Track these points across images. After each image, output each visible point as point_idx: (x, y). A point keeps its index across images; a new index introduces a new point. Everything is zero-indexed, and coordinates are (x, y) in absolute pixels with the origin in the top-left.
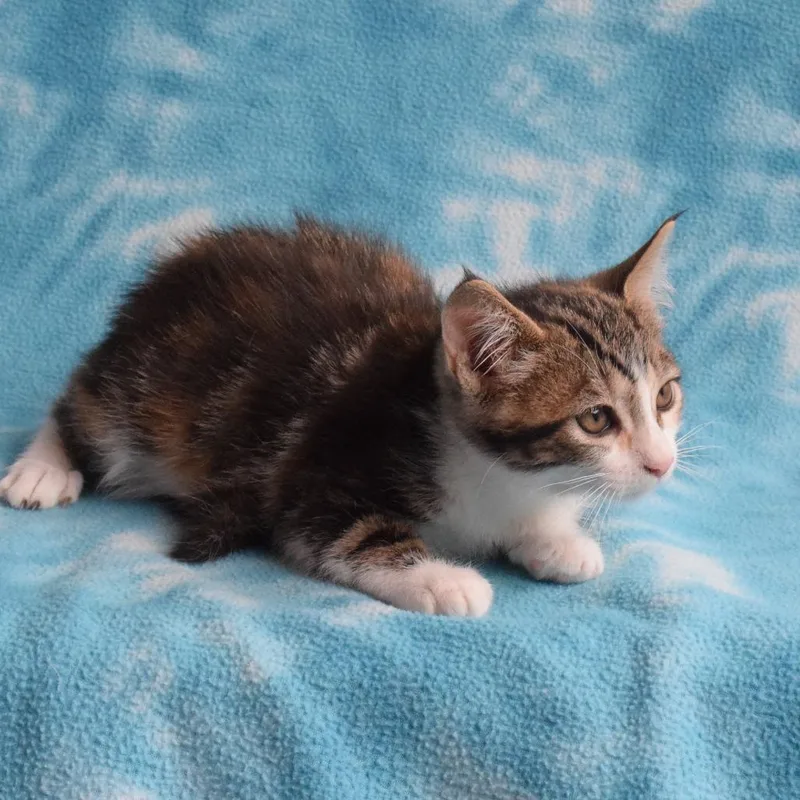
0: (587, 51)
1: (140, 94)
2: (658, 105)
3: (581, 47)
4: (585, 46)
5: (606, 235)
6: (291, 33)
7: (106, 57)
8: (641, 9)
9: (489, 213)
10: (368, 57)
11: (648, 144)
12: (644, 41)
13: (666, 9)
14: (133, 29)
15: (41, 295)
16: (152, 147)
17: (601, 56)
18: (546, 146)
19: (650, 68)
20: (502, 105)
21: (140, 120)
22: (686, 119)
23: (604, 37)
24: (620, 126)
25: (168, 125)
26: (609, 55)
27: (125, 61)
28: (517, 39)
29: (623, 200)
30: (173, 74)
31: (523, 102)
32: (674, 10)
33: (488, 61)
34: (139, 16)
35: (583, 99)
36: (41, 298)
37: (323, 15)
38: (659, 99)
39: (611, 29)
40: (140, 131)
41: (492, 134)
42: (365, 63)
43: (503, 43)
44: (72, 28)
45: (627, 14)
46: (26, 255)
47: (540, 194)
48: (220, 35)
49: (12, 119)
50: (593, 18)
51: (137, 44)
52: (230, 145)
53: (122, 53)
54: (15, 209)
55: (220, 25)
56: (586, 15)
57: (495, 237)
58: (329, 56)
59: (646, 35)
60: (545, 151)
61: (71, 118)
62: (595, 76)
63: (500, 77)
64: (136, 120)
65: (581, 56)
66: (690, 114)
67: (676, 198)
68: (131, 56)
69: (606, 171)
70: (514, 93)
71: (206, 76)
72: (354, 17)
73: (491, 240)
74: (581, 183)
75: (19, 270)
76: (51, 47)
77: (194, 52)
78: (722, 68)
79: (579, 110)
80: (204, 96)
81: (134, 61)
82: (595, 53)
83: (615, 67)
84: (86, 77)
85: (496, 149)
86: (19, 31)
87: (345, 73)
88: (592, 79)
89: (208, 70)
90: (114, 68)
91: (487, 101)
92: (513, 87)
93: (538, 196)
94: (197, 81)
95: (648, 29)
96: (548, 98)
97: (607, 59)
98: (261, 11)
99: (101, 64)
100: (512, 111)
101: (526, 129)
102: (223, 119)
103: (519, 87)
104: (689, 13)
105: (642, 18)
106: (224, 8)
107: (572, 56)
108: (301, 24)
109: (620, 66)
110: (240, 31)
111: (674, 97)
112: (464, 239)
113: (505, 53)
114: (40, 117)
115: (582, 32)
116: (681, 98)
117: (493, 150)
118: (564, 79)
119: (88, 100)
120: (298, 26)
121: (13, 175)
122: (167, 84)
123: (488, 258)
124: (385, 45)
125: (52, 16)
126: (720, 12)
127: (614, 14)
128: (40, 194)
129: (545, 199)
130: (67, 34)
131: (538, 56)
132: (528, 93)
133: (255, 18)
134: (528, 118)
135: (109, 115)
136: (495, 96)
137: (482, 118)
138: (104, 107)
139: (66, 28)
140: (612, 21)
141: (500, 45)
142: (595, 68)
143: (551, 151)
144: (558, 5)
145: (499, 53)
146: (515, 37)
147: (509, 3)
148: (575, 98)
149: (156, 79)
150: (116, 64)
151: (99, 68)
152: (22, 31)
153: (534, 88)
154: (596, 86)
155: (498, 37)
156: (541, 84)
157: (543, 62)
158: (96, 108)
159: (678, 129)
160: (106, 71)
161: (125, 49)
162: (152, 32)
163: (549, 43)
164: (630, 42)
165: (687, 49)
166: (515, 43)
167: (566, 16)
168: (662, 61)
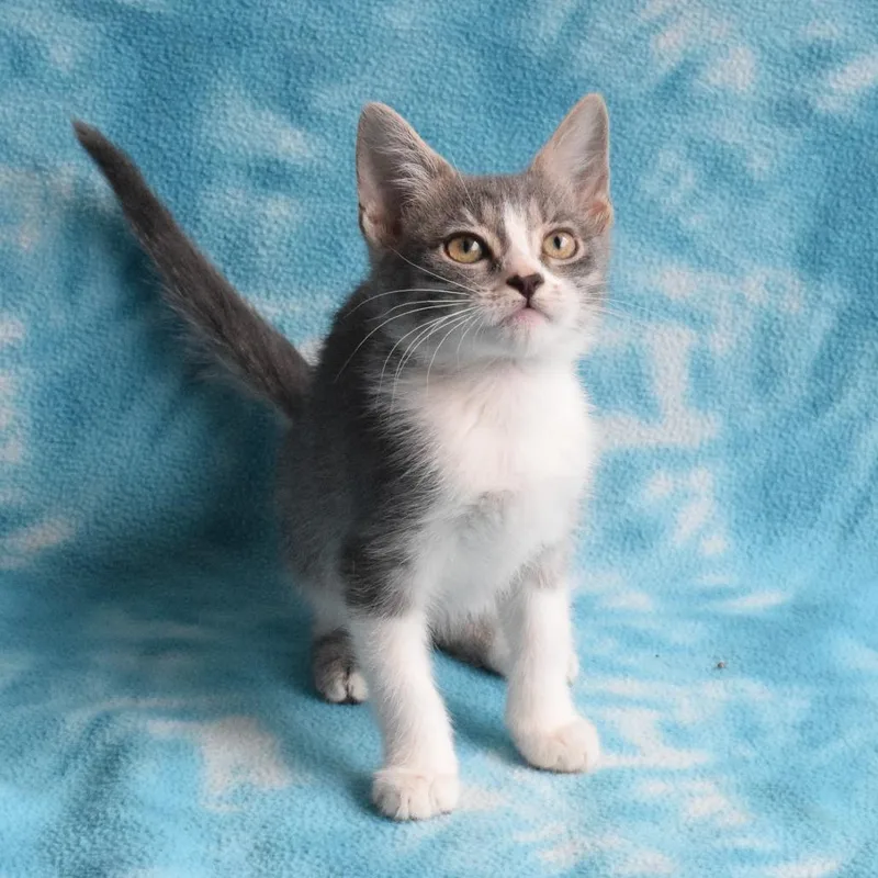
0: (747, 136)
1: (240, 188)
2: (821, 203)
3: (741, 131)
4: (744, 128)
5: (772, 370)
6: (411, 108)
7: (195, 140)
8: (807, 85)
9: (644, 342)
10: (501, 141)
11: (811, 252)
12: (809, 126)
13: (834, 86)
14: (224, 105)
15: (152, 445)
16: (258, 255)
17: (762, 142)
18: (700, 254)
19: (814, 157)
20: (652, 202)
21: (242, 221)
22: (852, 221)
23: (766, 119)
24: (780, 229)
25: (275, 228)
26: (772, 142)
27: (219, 146)
28: (668, 120)
29: (786, 323)
30: (277, 162)
31: (675, 198)
32: (844, 87)
33: (638, 146)
34: (232, 87)
35: (741, 194)
36: (153, 450)
37: (448, 87)
38: (822, 196)
39: (773, 108)
40: (243, 235)
41: (643, 239)
42: (498, 147)
43: (653, 123)
44: (154, 103)
45: (792, 90)
46: (128, 396)
47: (696, 316)
48: (329, 112)
50: (754, 93)
51: (231, 123)
52: (348, 254)
53: (214, 135)
55: (328, 98)
56: (745, 90)
57: (653, 374)
58: (456, 139)
59: (812, 118)
60: (699, 259)
62: (755, 166)
63: (650, 167)
64: (237, 221)
65: (739, 141)
66: (855, 216)
67: (841, 320)
68: (225, 139)
69: (766, 285)
70: (667, 187)
71: (315, 165)
72: (484, 89)
73: (648, 377)
74: (740, 300)
75: (122, 415)
76: (129, 127)
77: (299, 134)
79: (737, 209)
80: (315, 191)
81: (229, 145)
82: (755, 137)
83: (777, 156)
84: (174, 166)
85: (647, 259)
86: (90, 108)
87: (476, 160)
88: (752, 169)
89: (317, 156)
90: (205, 154)
91: (637, 199)
92: (665, 180)
93: (695, 319)
94: (304, 171)
95: (816, 111)
96: (703, 193)
97: (768, 146)
98: (376, 81)
99: (190, 149)
100: (663, 211)
101: (679, 233)
102: (338, 219)
103: (671, 180)
104: (860, 91)
105: (808, 96)
106: (332, 76)
107: (730, 141)
108: (422, 97)
109: (783, 156)
110: (351, 106)
111: (838, 194)
112: (621, 377)
113: (655, 136)
115: (741, 112)
116: (847, 196)
117: (643, 259)
118: (720, 169)
119: (180, 196)
120: (419, 99)
122: (270, 175)
123: (649, 402)
124: (520, 125)
125: (127, 88)
127: (779, 90)
129: (702, 322)
130: (148, 111)
131: (692, 141)
132: (682, 187)
133: (368, 90)
134: (680, 219)
135: (205, 215)
136: (645, 192)
137: (630, 219)
138: (198, 204)
139: (145, 103)
140: (775, 98)
141: (650, 126)
142: (755, 157)
143: (706, 260)
144: (715, 75)
145: (649, 136)
146: (667, 116)
147: (660, 72)
148: (732, 193)
149: (257, 169)
150: (208, 150)
151: (189, 154)
152: (94, 108)
153: (688, 180)
154: (756, 179)
155: (648, 117)
156: (695, 176)
157: (698, 149)
158: (189, 206)
159: (842, 234)
160: (197, 158)
161: (217, 130)
162: (248, 108)
163: (704, 124)
164: (794, 126)
165: (856, 136)
166: (666, 124)
167: (723, 91)
168: (828, 149)
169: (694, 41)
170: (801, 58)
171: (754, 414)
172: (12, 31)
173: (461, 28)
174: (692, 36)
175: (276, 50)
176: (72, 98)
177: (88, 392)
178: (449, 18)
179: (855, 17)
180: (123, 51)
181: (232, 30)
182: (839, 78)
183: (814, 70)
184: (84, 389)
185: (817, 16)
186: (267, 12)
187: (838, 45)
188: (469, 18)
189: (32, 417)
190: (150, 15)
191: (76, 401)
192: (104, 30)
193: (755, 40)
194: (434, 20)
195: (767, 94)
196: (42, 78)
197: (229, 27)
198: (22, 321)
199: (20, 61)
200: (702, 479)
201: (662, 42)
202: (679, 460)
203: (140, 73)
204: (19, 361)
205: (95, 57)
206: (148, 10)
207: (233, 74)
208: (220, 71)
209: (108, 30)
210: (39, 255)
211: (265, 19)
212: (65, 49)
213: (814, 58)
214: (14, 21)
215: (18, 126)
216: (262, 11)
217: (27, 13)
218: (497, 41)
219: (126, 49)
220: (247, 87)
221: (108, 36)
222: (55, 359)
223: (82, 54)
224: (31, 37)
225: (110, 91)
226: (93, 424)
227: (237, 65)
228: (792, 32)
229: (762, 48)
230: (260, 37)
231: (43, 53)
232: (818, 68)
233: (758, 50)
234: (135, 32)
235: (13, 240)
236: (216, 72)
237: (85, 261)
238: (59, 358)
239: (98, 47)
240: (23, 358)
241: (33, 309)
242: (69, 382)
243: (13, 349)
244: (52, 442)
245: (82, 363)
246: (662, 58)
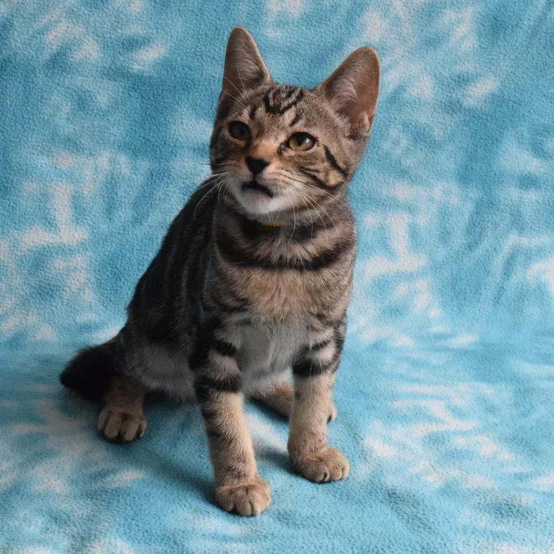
0: (431, 119)
1: (190, 158)
2: (469, 150)
3: (428, 117)
4: (430, 116)
5: (447, 232)
7: (168, 136)
8: (459, 93)
9: (387, 222)
11: (464, 174)
12: (461, 113)
13: (472, 93)
14: (182, 118)
17: (439, 122)
18: (413, 178)
19: (464, 128)
20: (387, 153)
21: (191, 174)
22: (483, 158)
23: (440, 111)
24: (450, 163)
26: (444, 122)
27: (180, 138)
28: (393, 114)
29: (452, 209)
31: (399, 151)
32: (477, 94)
33: (379, 127)
34: (185, 109)
35: (430, 147)
38: (469, 146)
39: (443, 105)
41: (385, 172)
43: (386, 116)
44: (147, 119)
45: (451, 96)
46: (141, 263)
47: (412, 208)
49: (119, 178)
50: (433, 99)
51: (185, 127)
53: (177, 133)
54: (128, 234)
56: (429, 97)
57: (392, 238)
59: (462, 109)
60: (412, 180)
61: (152, 175)
62: (436, 134)
63: (386, 137)
64: (189, 174)
65: (428, 122)
66: (484, 155)
67: (477, 206)
68: (182, 135)
69: (443, 191)
70: (394, 146)
73: (389, 239)
74: (431, 199)
76: (136, 132)
78: (501, 128)
79: (429, 155)
81: (184, 137)
82: (435, 120)
83: (446, 128)
84: (158, 149)
85: (387, 181)
86: (117, 124)
88: (435, 135)
90: (173, 143)
91: (380, 153)
92: (393, 142)
93: (411, 210)
95: (463, 106)
96: (412, 148)
97: (442, 124)
99: (166, 141)
100: (393, 157)
101: (402, 168)
103: (396, 143)
104: (484, 95)
105: (460, 99)
107: (423, 122)
109: (449, 128)
111: (477, 146)
112: (377, 239)
113: (387, 122)
114: (134, 176)
115: (428, 108)
116: (481, 146)
117: (385, 181)
118: (420, 136)
121: (123, 213)
123: (391, 251)
125: (135, 113)
126: (501, 95)
127: (445, 97)
128: (141, 224)
129: (414, 211)
130: (145, 123)
131: (405, 123)
132: (401, 145)
134: (402, 161)
135: (173, 172)
136: (383, 149)
137: (378, 162)
138: (170, 167)
139: (143, 120)
140: (444, 101)
141: (384, 117)
142: (436, 129)
143: (415, 180)
144: (414, 91)
145: (385, 122)
146: (392, 111)
147: (388, 91)
148: (426, 147)
149: (199, 149)
150: (174, 140)
151: (165, 143)
152: (119, 124)
153: (404, 142)
154: (437, 140)
155: (383, 112)
156: (407, 140)
157: (408, 127)
158: (166, 169)
159: (478, 164)
160: (169, 145)
161: (179, 131)
162: (193, 119)
163: (410, 114)
164: (454, 113)
165: (484, 117)
166: (392, 116)
167: (418, 98)
168: (471, 124)
169: (403, 75)
170: (455, 81)
171: (441, 254)
172: (78, 88)
173: (295, 75)
174: (402, 73)
175: (207, 91)
176: (108, 119)
177: (121, 263)
178: (289, 70)
179: (479, 60)
180: (132, 95)
181: (186, 82)
182: (474, 89)
183: (461, 86)
184: (119, 262)
185: (461, 61)
186: (202, 73)
187: (472, 74)
188: (299, 70)
189: (95, 278)
190: (146, 77)
191: (116, 268)
192: (123, 85)
193: (432, 73)
194: (282, 72)
195: (439, 99)
196: (93, 110)
197: (184, 81)
198: (86, 229)
199: (82, 103)
200: (421, 284)
201: (389, 77)
202: (409, 277)
203: (141, 105)
204: (87, 249)
205: (119, 99)
206: (145, 75)
207: (186, 103)
208: (180, 102)
209: (126, 86)
210: (93, 197)
211: (201, 76)
212: (104, 96)
213: (461, 80)
214: (79, 84)
215: (81, 135)
216: (200, 72)
217: (86, 79)
218: (312, 80)
219: (134, 94)
220: (192, 109)
221: (125, 88)
222: (104, 247)
223: (113, 98)
224: (88, 91)
225: (126, 115)
226: (126, 279)
227: (188, 99)
228: (449, 69)
229: (435, 76)
230: (199, 85)
231: (94, 99)
232: (463, 85)
233: (434, 78)
234: (138, 86)
235: (81, 191)
236: (178, 103)
237: (116, 198)
238: (106, 247)
239: (120, 94)
240: (89, 248)
241: (91, 223)
242: (112, 259)
243: (83, 244)
244: (106, 290)
245: (118, 249)
246: (389, 84)
